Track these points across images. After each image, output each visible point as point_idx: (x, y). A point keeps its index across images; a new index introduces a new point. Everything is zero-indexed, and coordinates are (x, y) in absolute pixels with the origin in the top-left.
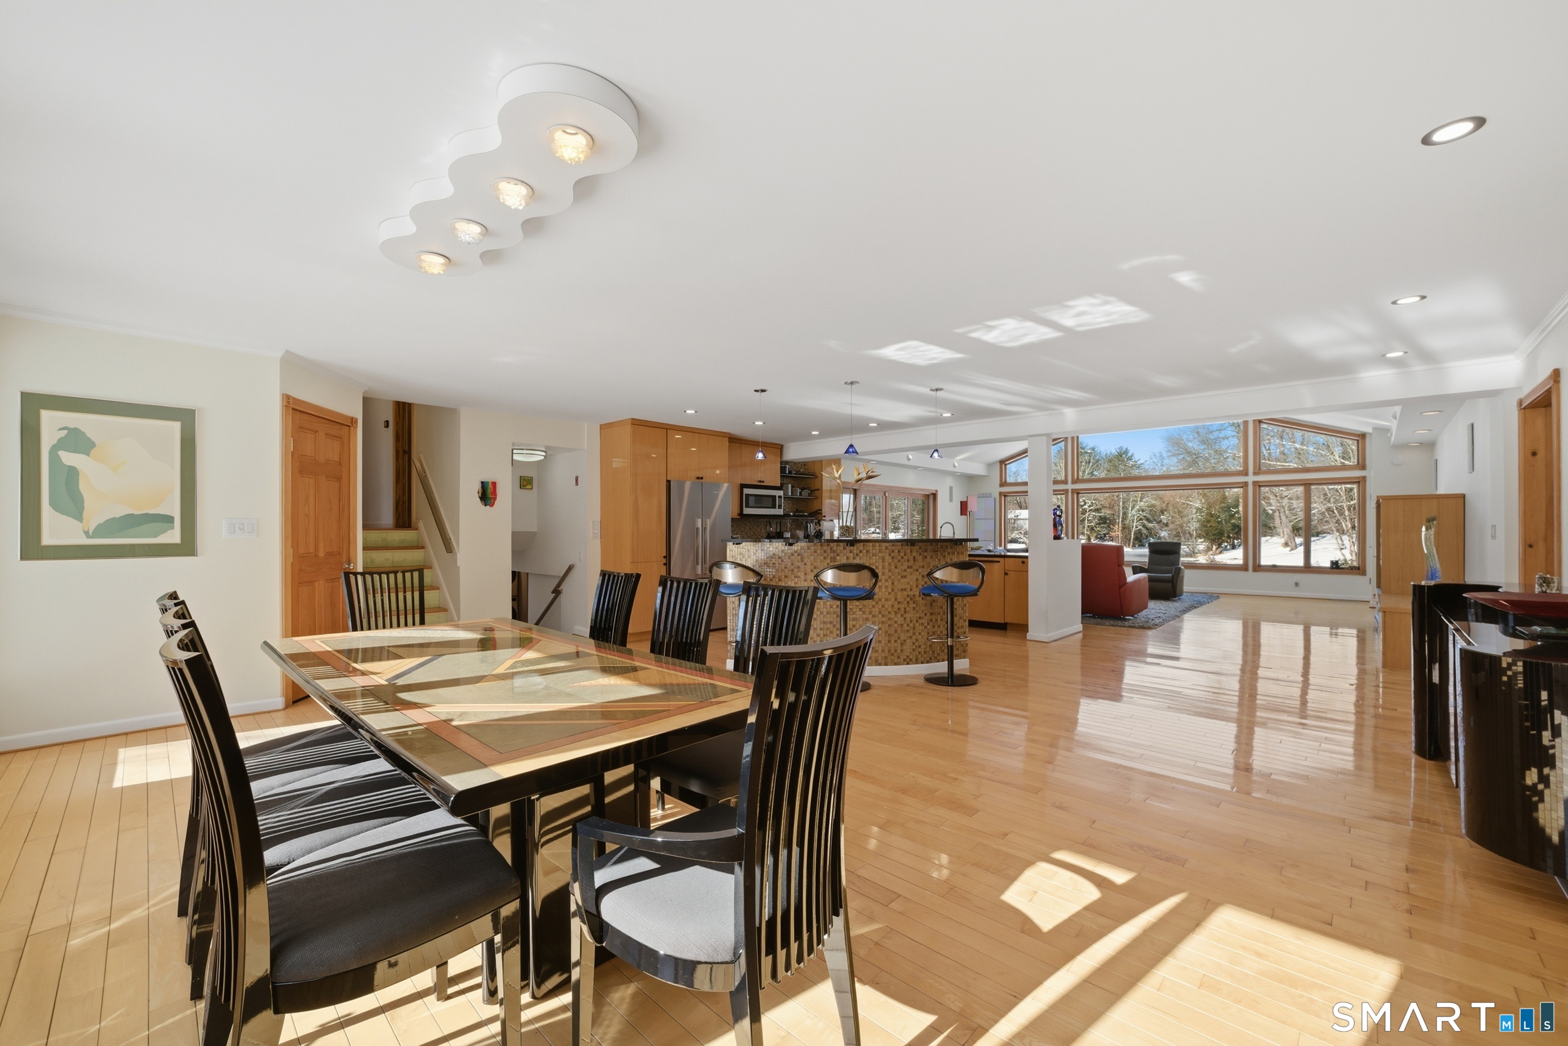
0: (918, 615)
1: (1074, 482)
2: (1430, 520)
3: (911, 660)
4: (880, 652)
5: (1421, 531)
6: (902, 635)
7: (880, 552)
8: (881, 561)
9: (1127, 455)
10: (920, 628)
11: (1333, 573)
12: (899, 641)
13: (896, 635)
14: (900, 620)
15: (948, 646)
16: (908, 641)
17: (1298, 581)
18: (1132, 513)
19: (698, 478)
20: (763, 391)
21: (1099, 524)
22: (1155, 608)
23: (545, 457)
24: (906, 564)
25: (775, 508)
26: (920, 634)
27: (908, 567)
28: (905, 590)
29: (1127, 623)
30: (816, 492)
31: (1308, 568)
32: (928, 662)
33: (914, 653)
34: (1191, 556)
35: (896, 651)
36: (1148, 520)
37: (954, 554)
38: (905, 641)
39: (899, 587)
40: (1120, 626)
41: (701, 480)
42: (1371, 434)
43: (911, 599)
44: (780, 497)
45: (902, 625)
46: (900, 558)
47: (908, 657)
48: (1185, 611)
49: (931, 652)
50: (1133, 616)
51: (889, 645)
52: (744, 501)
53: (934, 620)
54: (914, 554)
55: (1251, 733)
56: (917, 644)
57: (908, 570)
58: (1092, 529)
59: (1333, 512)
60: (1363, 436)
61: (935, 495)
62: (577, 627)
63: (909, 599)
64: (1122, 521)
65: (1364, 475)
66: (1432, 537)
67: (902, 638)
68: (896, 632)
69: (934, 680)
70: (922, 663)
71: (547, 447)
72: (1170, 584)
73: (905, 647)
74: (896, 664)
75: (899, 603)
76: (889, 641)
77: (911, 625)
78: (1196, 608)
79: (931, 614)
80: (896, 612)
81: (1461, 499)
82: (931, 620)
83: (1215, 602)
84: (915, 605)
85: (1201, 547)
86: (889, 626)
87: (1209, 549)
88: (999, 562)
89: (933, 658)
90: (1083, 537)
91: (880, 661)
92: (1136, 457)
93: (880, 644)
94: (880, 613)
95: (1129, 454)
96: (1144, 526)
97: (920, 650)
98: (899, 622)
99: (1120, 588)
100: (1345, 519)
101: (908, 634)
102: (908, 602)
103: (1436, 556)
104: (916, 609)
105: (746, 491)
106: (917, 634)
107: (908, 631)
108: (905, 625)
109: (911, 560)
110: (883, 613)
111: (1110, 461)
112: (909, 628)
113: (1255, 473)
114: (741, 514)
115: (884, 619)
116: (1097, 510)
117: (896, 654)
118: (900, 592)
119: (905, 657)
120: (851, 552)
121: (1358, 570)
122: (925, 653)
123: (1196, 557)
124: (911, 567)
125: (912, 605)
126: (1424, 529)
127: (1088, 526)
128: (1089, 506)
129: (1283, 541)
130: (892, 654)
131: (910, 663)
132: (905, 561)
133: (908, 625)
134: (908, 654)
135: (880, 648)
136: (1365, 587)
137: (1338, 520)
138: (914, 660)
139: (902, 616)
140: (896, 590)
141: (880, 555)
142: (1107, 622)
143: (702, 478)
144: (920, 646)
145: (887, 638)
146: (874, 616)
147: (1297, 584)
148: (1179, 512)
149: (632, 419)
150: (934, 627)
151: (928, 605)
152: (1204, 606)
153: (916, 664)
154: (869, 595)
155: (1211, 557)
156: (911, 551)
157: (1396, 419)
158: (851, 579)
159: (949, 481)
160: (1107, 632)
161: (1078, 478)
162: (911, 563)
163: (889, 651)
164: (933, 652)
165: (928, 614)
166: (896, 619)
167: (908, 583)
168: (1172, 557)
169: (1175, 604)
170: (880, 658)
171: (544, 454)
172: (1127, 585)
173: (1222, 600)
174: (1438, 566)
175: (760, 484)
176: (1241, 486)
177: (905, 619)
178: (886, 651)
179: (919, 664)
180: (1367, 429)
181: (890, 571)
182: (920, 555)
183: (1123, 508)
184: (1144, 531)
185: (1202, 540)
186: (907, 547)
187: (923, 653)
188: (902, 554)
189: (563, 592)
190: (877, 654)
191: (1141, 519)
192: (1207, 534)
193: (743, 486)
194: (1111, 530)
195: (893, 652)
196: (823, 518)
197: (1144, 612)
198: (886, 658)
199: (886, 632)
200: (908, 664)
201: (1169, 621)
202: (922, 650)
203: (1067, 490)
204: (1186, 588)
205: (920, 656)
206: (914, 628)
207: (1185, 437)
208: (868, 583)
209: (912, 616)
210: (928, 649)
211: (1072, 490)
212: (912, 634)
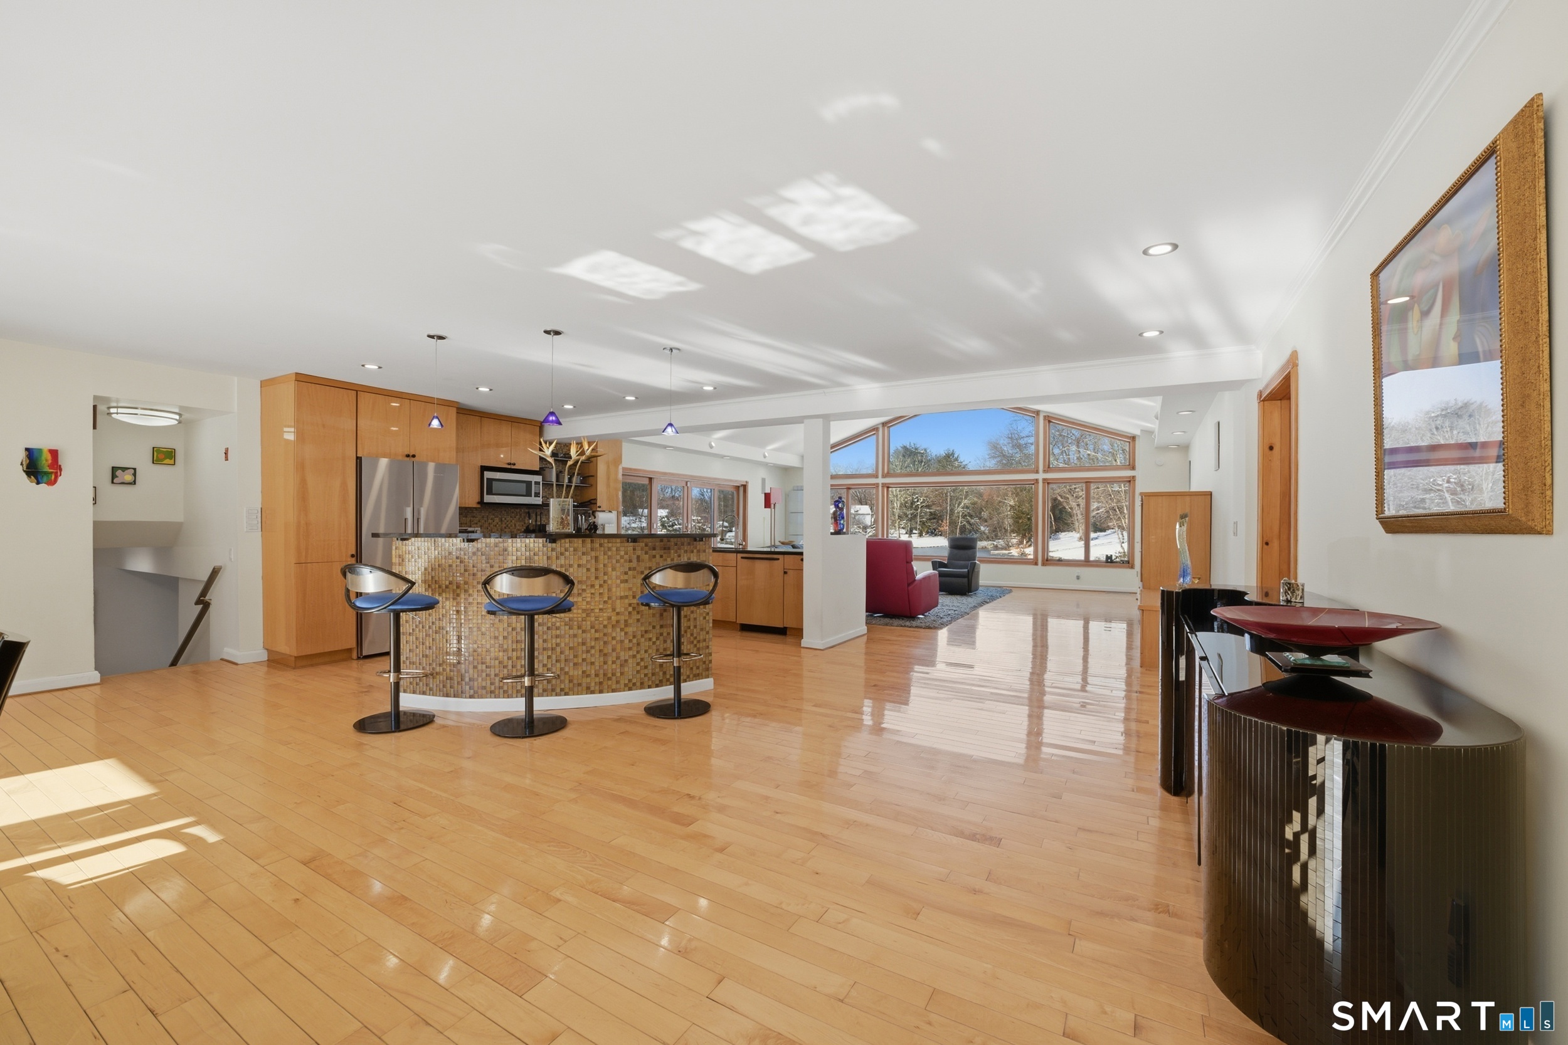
0: (643, 629)
1: (884, 476)
2: (1183, 517)
3: (634, 684)
4: (593, 676)
5: (1176, 529)
6: (622, 654)
7: (592, 549)
8: (593, 561)
9: (953, 457)
10: (645, 644)
11: (1105, 566)
12: (618, 662)
13: (614, 654)
14: (620, 635)
15: (674, 667)
16: (630, 661)
17: (1079, 575)
18: (959, 510)
19: (408, 456)
20: (441, 338)
21: (930, 519)
22: (947, 603)
23: (180, 422)
24: (627, 565)
25: (531, 496)
26: (646, 651)
27: (630, 569)
28: (627, 597)
29: (914, 623)
30: (592, 478)
31: (1087, 562)
32: (657, 686)
33: (638, 676)
34: (1006, 549)
35: (614, 674)
36: (971, 516)
37: (692, 552)
38: (626, 661)
39: (618, 594)
40: (908, 626)
41: (413, 459)
42: (1139, 436)
43: (634, 609)
44: (537, 483)
45: (622, 642)
46: (618, 557)
47: (630, 681)
48: (976, 607)
49: (661, 673)
50: (923, 615)
51: (605, 667)
52: (488, 487)
53: (665, 634)
54: (639, 552)
55: (1040, 717)
56: (642, 664)
57: (630, 573)
58: (923, 523)
59: (1115, 510)
60: (1133, 438)
61: (745, 487)
62: (226, 650)
63: (630, 609)
64: (950, 518)
65: (1133, 475)
66: (1185, 534)
67: (622, 658)
68: (614, 650)
69: (657, 711)
70: (650, 687)
71: (181, 407)
72: (966, 579)
73: (626, 669)
74: (614, 691)
75: (618, 614)
76: (605, 663)
77: (635, 641)
78: (987, 603)
79: (662, 626)
80: (613, 626)
81: (1208, 496)
82: (661, 634)
83: (1007, 596)
84: (639, 617)
85: (1015, 541)
86: (605, 643)
87: (1021, 542)
88: (778, 559)
89: (664, 680)
90: (916, 532)
91: (592, 689)
92: (961, 459)
93: (593, 667)
94: (592, 627)
95: (956, 456)
96: (968, 522)
97: (646, 671)
98: (618, 638)
99: (909, 585)
100: (1124, 517)
101: (631, 653)
102: (630, 613)
103: (1188, 552)
104: (641, 621)
105: (488, 475)
106: (642, 652)
107: (630, 649)
108: (627, 641)
109: (635, 560)
110: (597, 627)
111: (939, 461)
112: (631, 645)
113: (1045, 471)
114: (481, 502)
115: (597, 635)
116: (928, 507)
117: (614, 678)
118: (619, 601)
119: (627, 682)
120: (553, 550)
121: (1128, 563)
122: (653, 674)
123: (1010, 550)
124: (634, 569)
125: (636, 616)
126: (1178, 526)
127: (920, 521)
128: (921, 503)
129: (1078, 535)
130: (609, 679)
131: (634, 687)
132: (626, 561)
133: (630, 641)
134: (631, 677)
135: (593, 672)
136: (1130, 579)
137: (1119, 518)
138: (638, 684)
139: (622, 630)
140: (614, 598)
141: (593, 554)
142: (896, 622)
143: (414, 456)
144: (646, 667)
145: (602, 659)
146: (584, 632)
147: (1078, 578)
148: (997, 509)
149: (296, 373)
150: (665, 641)
151: (658, 615)
152: (995, 602)
153: (641, 688)
154: (560, 607)
155: (1022, 550)
156: (634, 549)
157: (1157, 419)
158: (535, 587)
159: (762, 473)
160: (895, 632)
161: (888, 473)
162: (634, 564)
163: (605, 675)
164: (665, 673)
165: (658, 627)
166: (614, 635)
167: (630, 589)
168: (969, 552)
169: (970, 600)
170: (593, 684)
171: (177, 417)
172: (916, 582)
173: (1015, 593)
174: (1189, 562)
175: (509, 467)
176: (1033, 483)
177: (626, 633)
178: (602, 676)
179: (644, 688)
180: (1136, 432)
181: (605, 574)
182: (646, 553)
183: (950, 505)
184: (968, 526)
185: (1014, 535)
186: (626, 544)
187: (650, 675)
188: (622, 553)
189: (212, 602)
190: (588, 680)
191: (966, 515)
192: (1019, 529)
193: (484, 469)
194: (940, 525)
195: (610, 675)
196: (598, 509)
197: (936, 609)
198: (601, 683)
199: (601, 651)
200: (630, 689)
201: (958, 619)
202: (649, 671)
203: (878, 484)
204: (982, 582)
205: (646, 679)
206: (638, 644)
207: (1001, 442)
208: (557, 589)
209: (635, 629)
210: (657, 670)
211: (882, 484)
212: (635, 653)
